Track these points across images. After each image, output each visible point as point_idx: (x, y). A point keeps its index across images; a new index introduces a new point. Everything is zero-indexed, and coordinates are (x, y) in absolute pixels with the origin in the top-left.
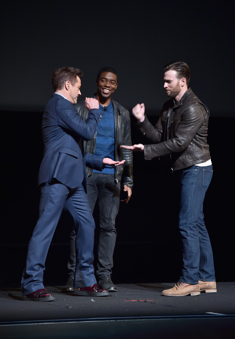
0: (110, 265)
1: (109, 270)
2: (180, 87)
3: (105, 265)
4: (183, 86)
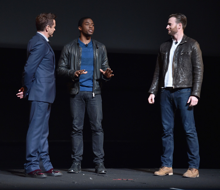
1: (102, 159)
2: (177, 29)
3: (98, 155)
4: (180, 29)
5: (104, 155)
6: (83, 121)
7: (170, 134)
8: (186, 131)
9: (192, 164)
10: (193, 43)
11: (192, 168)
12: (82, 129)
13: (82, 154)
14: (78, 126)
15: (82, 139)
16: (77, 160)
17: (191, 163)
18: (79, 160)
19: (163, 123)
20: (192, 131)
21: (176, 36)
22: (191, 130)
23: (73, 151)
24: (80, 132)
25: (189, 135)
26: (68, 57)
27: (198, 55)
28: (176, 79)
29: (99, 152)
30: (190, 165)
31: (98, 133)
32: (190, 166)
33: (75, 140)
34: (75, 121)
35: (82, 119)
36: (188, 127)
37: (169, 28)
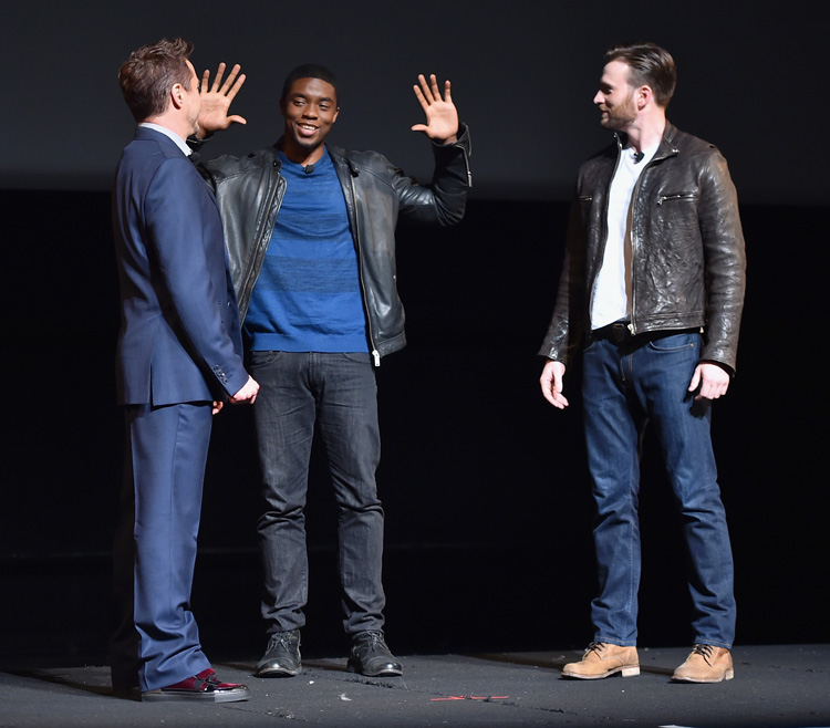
0: (377, 600)
1: (378, 617)
2: (633, 109)
3: (364, 603)
5: (384, 602)
6: (306, 475)
7: (625, 516)
8: (683, 500)
9: (708, 632)
10: (704, 159)
11: (706, 645)
12: (304, 503)
13: (305, 602)
14: (288, 493)
15: (304, 542)
16: (285, 624)
17: (703, 625)
18: (294, 626)
19: (595, 472)
20: (706, 501)
22: (701, 498)
23: (269, 589)
24: (294, 518)
25: (696, 515)
27: (723, 203)
29: (368, 593)
30: (699, 634)
31: (365, 518)
32: (698, 638)
33: (274, 546)
34: (275, 474)
35: (300, 465)
36: (692, 484)
37: (603, 101)
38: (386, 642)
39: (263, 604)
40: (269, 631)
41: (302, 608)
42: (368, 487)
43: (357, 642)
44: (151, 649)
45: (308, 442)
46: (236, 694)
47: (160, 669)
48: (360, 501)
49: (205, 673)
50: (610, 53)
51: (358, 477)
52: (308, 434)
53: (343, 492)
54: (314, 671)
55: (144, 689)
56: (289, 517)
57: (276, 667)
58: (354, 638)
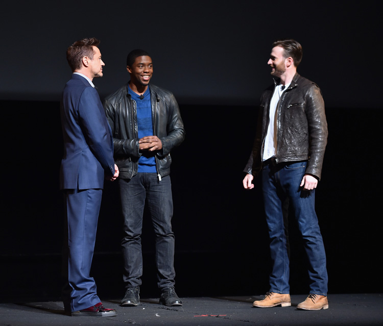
0: (172, 274)
1: (172, 281)
2: (285, 67)
3: (166, 275)
4: (289, 66)
5: (175, 275)
6: (142, 221)
7: (281, 239)
8: (302, 232)
9: (314, 288)
10: (308, 89)
11: (314, 295)
12: (141, 233)
13: (141, 275)
14: (134, 229)
15: (141, 249)
16: (133, 284)
17: (313, 286)
18: (137, 285)
19: (267, 220)
20: (312, 232)
21: (283, 77)
22: (310, 231)
23: (127, 269)
24: (137, 239)
25: (308, 239)
26: (113, 117)
27: (316, 107)
28: (281, 148)
29: (168, 271)
30: (311, 290)
31: (167, 240)
33: (129, 251)
34: (129, 221)
35: (139, 217)
36: (305, 225)
37: (272, 63)
38: (176, 291)
39: (124, 276)
40: (126, 287)
41: (140, 277)
42: (168, 226)
43: (163, 292)
44: (75, 294)
45: (142, 207)
46: (111, 313)
47: (79, 302)
48: (165, 232)
49: (98, 304)
50: (275, 43)
51: (164, 222)
52: (143, 204)
53: (158, 229)
54: (146, 304)
55: (73, 311)
56: (135, 239)
57: (129, 302)
58: (162, 290)
